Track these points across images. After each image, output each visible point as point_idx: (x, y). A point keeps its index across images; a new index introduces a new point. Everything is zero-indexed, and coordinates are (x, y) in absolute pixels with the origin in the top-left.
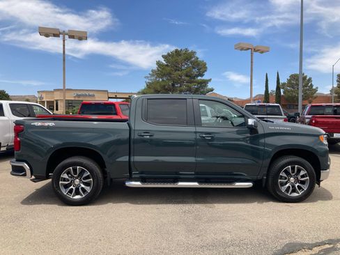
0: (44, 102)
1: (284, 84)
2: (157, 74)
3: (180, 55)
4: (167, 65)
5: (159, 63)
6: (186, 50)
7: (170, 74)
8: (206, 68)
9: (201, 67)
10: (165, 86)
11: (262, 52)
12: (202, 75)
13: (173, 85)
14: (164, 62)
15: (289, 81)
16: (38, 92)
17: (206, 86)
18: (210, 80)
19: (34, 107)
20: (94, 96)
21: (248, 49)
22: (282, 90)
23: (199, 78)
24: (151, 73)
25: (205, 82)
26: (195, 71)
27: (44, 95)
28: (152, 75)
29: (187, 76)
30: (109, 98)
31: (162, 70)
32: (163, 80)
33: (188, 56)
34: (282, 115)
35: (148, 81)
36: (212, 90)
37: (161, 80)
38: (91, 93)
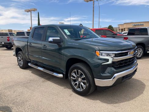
38: (142, 24)
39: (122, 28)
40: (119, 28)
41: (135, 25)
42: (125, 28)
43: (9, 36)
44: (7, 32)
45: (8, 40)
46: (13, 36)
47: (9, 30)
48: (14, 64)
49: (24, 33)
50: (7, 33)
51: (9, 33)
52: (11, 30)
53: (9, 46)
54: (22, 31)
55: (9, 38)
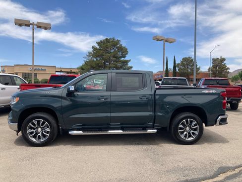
1: (178, 64)
2: (93, 55)
3: (109, 43)
4: (100, 49)
5: (94, 48)
6: (114, 39)
7: (102, 55)
8: (127, 52)
9: (124, 51)
10: (98, 64)
11: (171, 43)
12: (124, 57)
13: (104, 63)
14: (98, 47)
15: (182, 62)
16: (1, 66)
17: (127, 64)
18: (130, 61)
19: (15, 78)
20: (45, 70)
21: (162, 40)
22: (177, 68)
23: (123, 59)
24: (88, 54)
25: (126, 62)
26: (120, 54)
28: (89, 56)
29: (114, 57)
30: (56, 72)
31: (96, 53)
32: (97, 60)
33: (115, 43)
34: (187, 85)
35: (85, 60)
36: (131, 67)
37: (95, 59)
38: (43, 68)
39: (9, 72)
42: (16, 73)
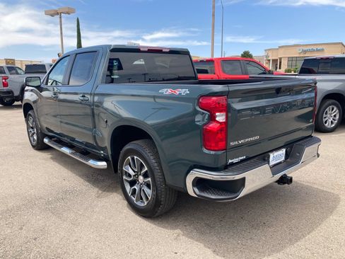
0: (269, 60)
16: (265, 50)
20: (323, 50)
27: (270, 54)
38: (319, 48)
39: (274, 58)
40: (267, 56)
41: (305, 52)
42: (280, 59)
43: (8, 74)
44: (4, 64)
45: (5, 85)
46: (17, 73)
47: (7, 61)
48: (20, 147)
49: (43, 66)
50: (2, 67)
51: (8, 67)
52: (13, 61)
53: (8, 99)
54: (40, 63)
55: (6, 78)
